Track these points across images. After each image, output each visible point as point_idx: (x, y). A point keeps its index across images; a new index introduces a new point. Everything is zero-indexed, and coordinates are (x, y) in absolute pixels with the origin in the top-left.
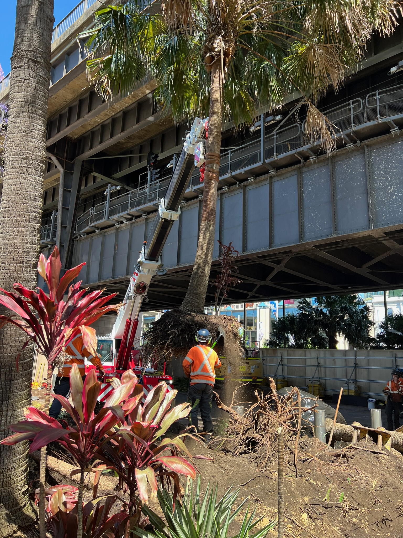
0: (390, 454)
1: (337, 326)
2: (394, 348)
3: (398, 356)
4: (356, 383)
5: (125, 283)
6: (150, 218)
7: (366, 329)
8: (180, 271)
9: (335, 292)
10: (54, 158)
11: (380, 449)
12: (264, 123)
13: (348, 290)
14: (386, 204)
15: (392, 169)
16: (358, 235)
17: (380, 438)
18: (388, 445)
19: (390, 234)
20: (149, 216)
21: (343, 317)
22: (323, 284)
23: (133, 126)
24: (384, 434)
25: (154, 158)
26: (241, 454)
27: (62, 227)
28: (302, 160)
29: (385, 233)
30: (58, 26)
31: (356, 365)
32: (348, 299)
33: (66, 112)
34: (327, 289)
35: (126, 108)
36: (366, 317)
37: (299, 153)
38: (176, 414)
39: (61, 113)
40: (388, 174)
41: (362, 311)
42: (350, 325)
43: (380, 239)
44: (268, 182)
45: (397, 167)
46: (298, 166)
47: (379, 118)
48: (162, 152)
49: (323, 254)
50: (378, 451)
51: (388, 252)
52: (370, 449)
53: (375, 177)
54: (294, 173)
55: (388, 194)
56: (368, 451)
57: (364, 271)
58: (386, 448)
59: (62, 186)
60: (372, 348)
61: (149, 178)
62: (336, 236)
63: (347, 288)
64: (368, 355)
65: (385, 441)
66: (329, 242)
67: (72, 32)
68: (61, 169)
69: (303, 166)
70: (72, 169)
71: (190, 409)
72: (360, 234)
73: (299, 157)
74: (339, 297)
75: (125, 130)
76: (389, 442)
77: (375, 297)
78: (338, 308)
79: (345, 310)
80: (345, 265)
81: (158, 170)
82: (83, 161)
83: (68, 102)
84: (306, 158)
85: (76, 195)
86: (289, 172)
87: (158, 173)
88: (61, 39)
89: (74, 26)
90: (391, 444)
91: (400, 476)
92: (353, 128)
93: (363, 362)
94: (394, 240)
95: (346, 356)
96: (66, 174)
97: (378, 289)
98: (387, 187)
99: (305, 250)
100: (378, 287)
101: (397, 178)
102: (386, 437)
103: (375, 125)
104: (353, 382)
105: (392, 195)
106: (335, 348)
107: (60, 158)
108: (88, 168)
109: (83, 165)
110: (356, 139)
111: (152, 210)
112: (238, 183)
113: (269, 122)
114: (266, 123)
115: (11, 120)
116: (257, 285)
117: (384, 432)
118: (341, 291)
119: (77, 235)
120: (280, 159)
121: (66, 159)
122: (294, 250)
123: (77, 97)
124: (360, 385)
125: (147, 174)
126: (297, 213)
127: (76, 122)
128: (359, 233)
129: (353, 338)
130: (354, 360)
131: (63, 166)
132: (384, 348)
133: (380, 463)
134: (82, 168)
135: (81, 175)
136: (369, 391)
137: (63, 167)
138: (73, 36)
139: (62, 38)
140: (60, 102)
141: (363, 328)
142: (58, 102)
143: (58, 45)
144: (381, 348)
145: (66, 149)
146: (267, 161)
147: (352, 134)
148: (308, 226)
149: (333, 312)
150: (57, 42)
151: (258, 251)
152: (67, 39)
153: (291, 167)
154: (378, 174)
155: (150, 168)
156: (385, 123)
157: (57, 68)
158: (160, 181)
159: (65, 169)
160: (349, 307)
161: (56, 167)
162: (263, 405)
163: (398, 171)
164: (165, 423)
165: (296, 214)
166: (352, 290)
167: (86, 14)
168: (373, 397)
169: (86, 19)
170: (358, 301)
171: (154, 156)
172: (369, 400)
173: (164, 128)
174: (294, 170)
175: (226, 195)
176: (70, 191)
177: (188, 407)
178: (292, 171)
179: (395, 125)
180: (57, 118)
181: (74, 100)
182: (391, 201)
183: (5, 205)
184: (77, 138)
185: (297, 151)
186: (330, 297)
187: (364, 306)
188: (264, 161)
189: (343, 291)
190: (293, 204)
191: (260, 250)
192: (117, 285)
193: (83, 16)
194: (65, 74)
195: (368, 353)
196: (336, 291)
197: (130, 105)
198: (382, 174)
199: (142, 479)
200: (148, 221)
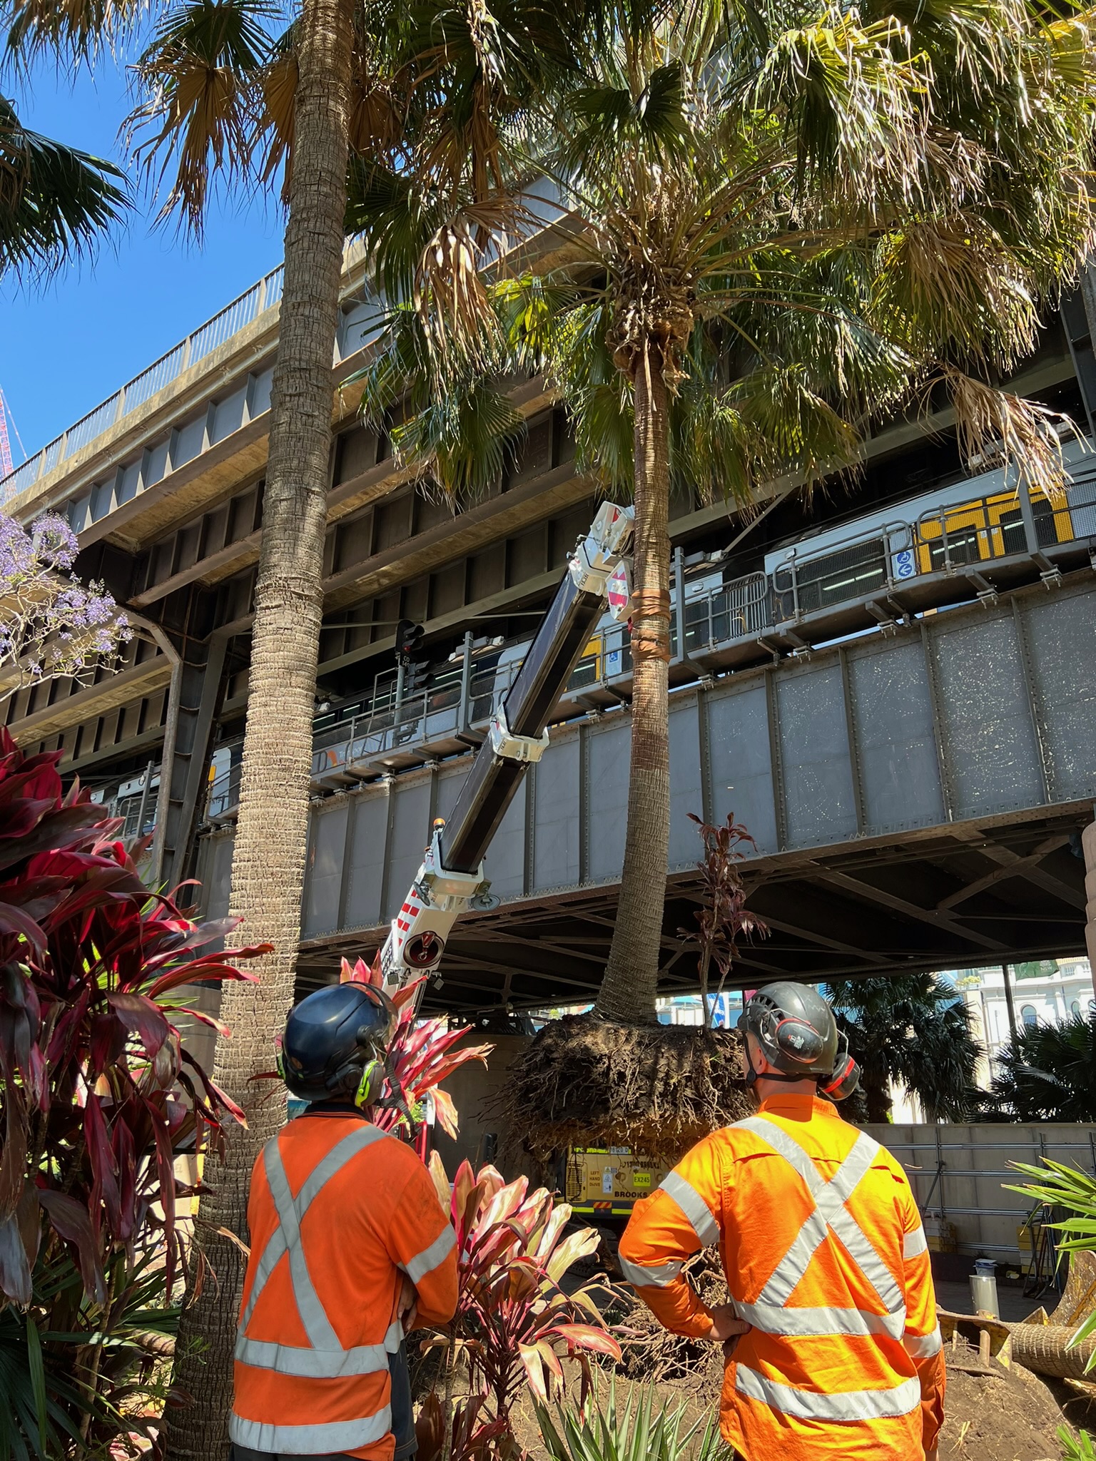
0: (1008, 1375)
1: (885, 1059)
2: (1037, 1118)
3: (1049, 1140)
4: (944, 1217)
5: (331, 950)
6: (401, 783)
7: (963, 1065)
8: (478, 920)
9: (874, 968)
10: (157, 633)
11: (987, 1364)
12: (683, 568)
13: (906, 965)
14: (978, 763)
15: (988, 682)
16: (918, 835)
17: (985, 1336)
18: (1004, 1358)
19: (993, 834)
20: (401, 778)
21: (902, 1032)
22: (842, 948)
23: (362, 560)
24: (993, 1328)
25: (411, 636)
26: (666, 1377)
27: (171, 804)
28: (776, 655)
29: (982, 831)
30: (191, 337)
31: (940, 1168)
32: (909, 986)
33: (198, 525)
34: (857, 961)
35: (344, 516)
36: (960, 1036)
37: (768, 640)
38: (573, 1250)
39: (184, 527)
40: (978, 692)
41: (949, 1017)
42: (919, 1056)
43: (972, 845)
44: (695, 701)
45: (999, 676)
46: (766, 666)
47: (948, 567)
48: (430, 617)
49: (838, 878)
50: (982, 1370)
51: (996, 873)
52: (963, 1364)
53: (949, 697)
54: (757, 683)
55: (984, 739)
56: (958, 1370)
57: (942, 916)
58: (999, 1363)
59: (175, 701)
60: (980, 1118)
61: (399, 681)
62: (866, 837)
63: (905, 958)
64: (971, 1140)
65: (996, 1346)
66: (850, 850)
67: (227, 355)
68: (175, 660)
69: (779, 669)
70: (201, 658)
71: (598, 1238)
72: (923, 833)
73: (768, 649)
74: (887, 980)
75: (343, 570)
76: (1007, 1347)
77: (986, 976)
78: (885, 1008)
79: (903, 1014)
80: (894, 902)
81: (424, 665)
82: (231, 640)
83: (203, 503)
84: (784, 649)
85: (210, 724)
86: (745, 680)
87: (423, 671)
88: (199, 370)
89: (232, 342)
90: (1010, 1353)
91: (1032, 1426)
92: (891, 587)
93: (957, 1160)
94: (1008, 847)
95: (912, 1142)
96: (186, 671)
97: (984, 960)
98: (980, 722)
99: (793, 869)
100: (983, 957)
101: (1000, 702)
102: (999, 1335)
103: (943, 581)
104: (937, 1216)
105: (992, 741)
106: (885, 1120)
107: (172, 631)
108: (240, 655)
109: (229, 649)
110: (901, 610)
111: (408, 762)
112: (622, 702)
113: (694, 565)
114: (687, 567)
115: (259, 700)
116: (675, 952)
117: (993, 1324)
118: (889, 966)
119: (209, 823)
120: (723, 652)
121: (189, 634)
122: (766, 870)
123: (226, 493)
124: (955, 1223)
125: (395, 675)
126: (769, 778)
127: (222, 550)
128: (920, 831)
129: (928, 1090)
130: (935, 1152)
131: (179, 651)
132: (1013, 1118)
133: (987, 1398)
134: (227, 656)
135: (224, 673)
136: (980, 1240)
137: (180, 654)
138: (230, 364)
139: (202, 367)
140: (182, 501)
141: (954, 1062)
142: (178, 502)
143: (191, 383)
144: (1004, 1118)
145: (189, 609)
146: (692, 655)
147: (890, 601)
148: (797, 809)
149: (874, 1020)
150: (189, 375)
151: (679, 871)
152: (216, 369)
153: (750, 670)
154: (955, 692)
155: (402, 660)
156: (962, 578)
157: (185, 430)
158: (429, 695)
159: (185, 659)
160: (914, 1006)
161: (160, 651)
162: (713, 1260)
163: (1002, 686)
164: (554, 1266)
165: (766, 783)
166: (918, 964)
167: (264, 318)
168: (992, 1254)
169: (264, 329)
170: (936, 989)
171: (412, 630)
172: (979, 1264)
173: (434, 560)
174: (759, 675)
175: (594, 729)
176: (196, 713)
177: (593, 1236)
178: (752, 678)
179: (986, 584)
180: (172, 540)
181: (218, 498)
182: (991, 756)
183: (246, 855)
184: (217, 583)
185: (764, 635)
186: (863, 982)
187: (954, 1001)
188: (685, 656)
189: (896, 966)
190: (760, 758)
191: (682, 868)
192: (311, 956)
193: (256, 323)
194: (206, 447)
195: (970, 1133)
196: (878, 968)
197: (354, 511)
198: (966, 692)
199: (532, 1360)
200: (398, 791)
